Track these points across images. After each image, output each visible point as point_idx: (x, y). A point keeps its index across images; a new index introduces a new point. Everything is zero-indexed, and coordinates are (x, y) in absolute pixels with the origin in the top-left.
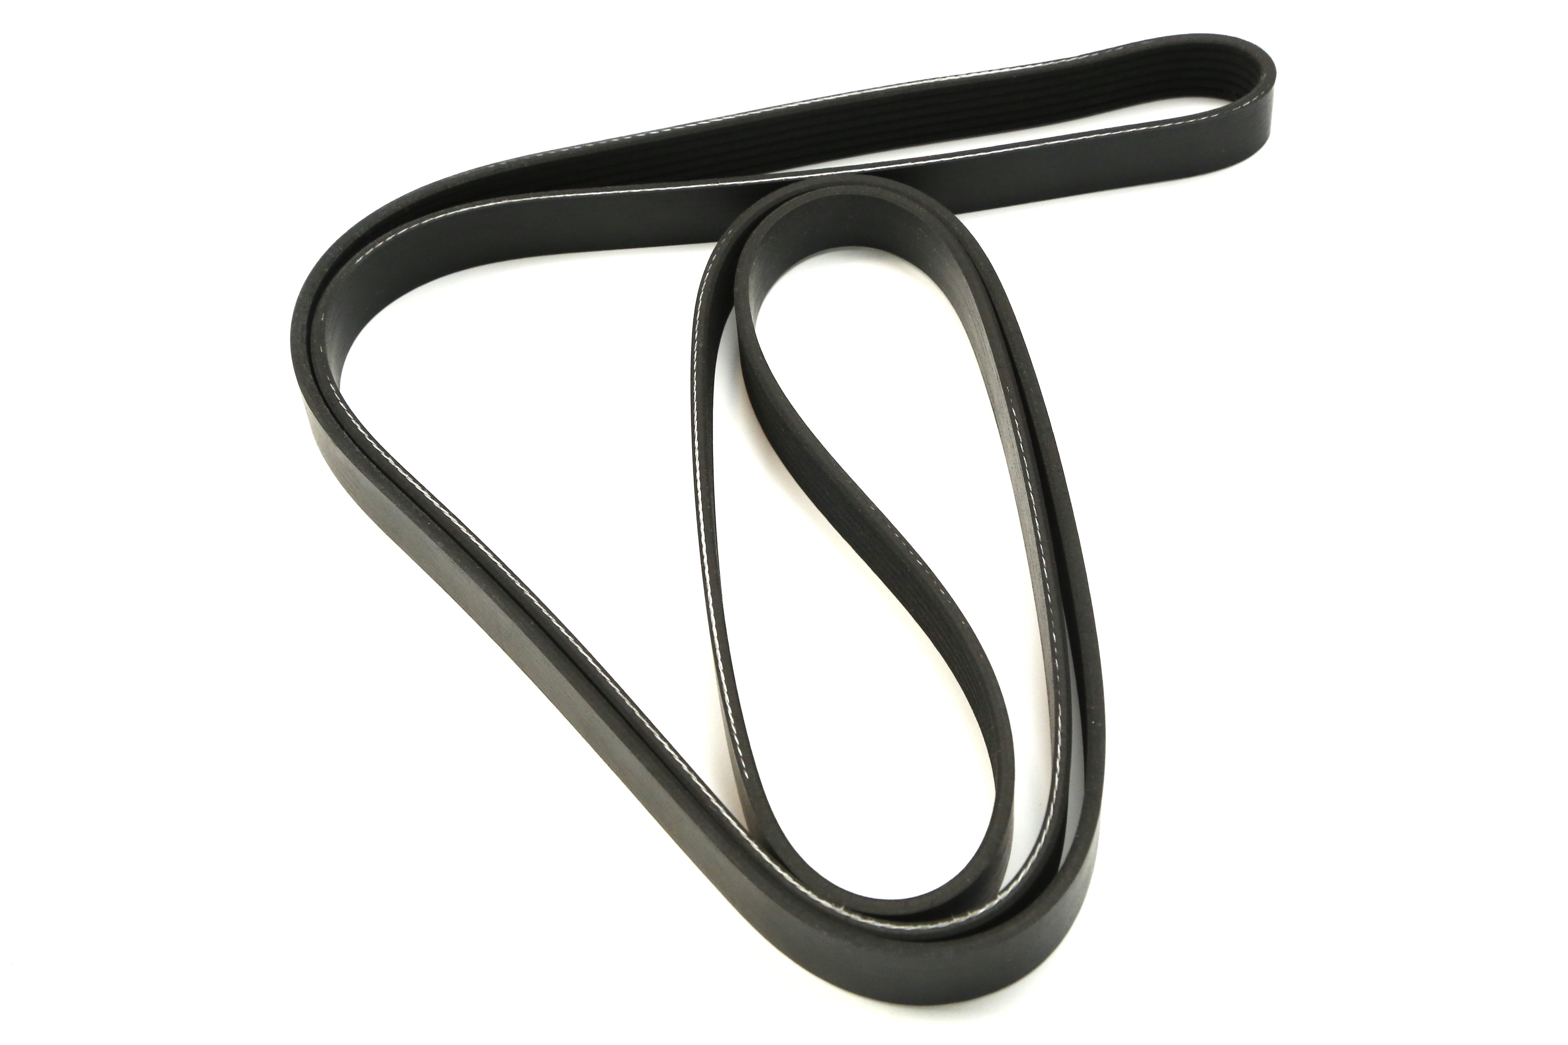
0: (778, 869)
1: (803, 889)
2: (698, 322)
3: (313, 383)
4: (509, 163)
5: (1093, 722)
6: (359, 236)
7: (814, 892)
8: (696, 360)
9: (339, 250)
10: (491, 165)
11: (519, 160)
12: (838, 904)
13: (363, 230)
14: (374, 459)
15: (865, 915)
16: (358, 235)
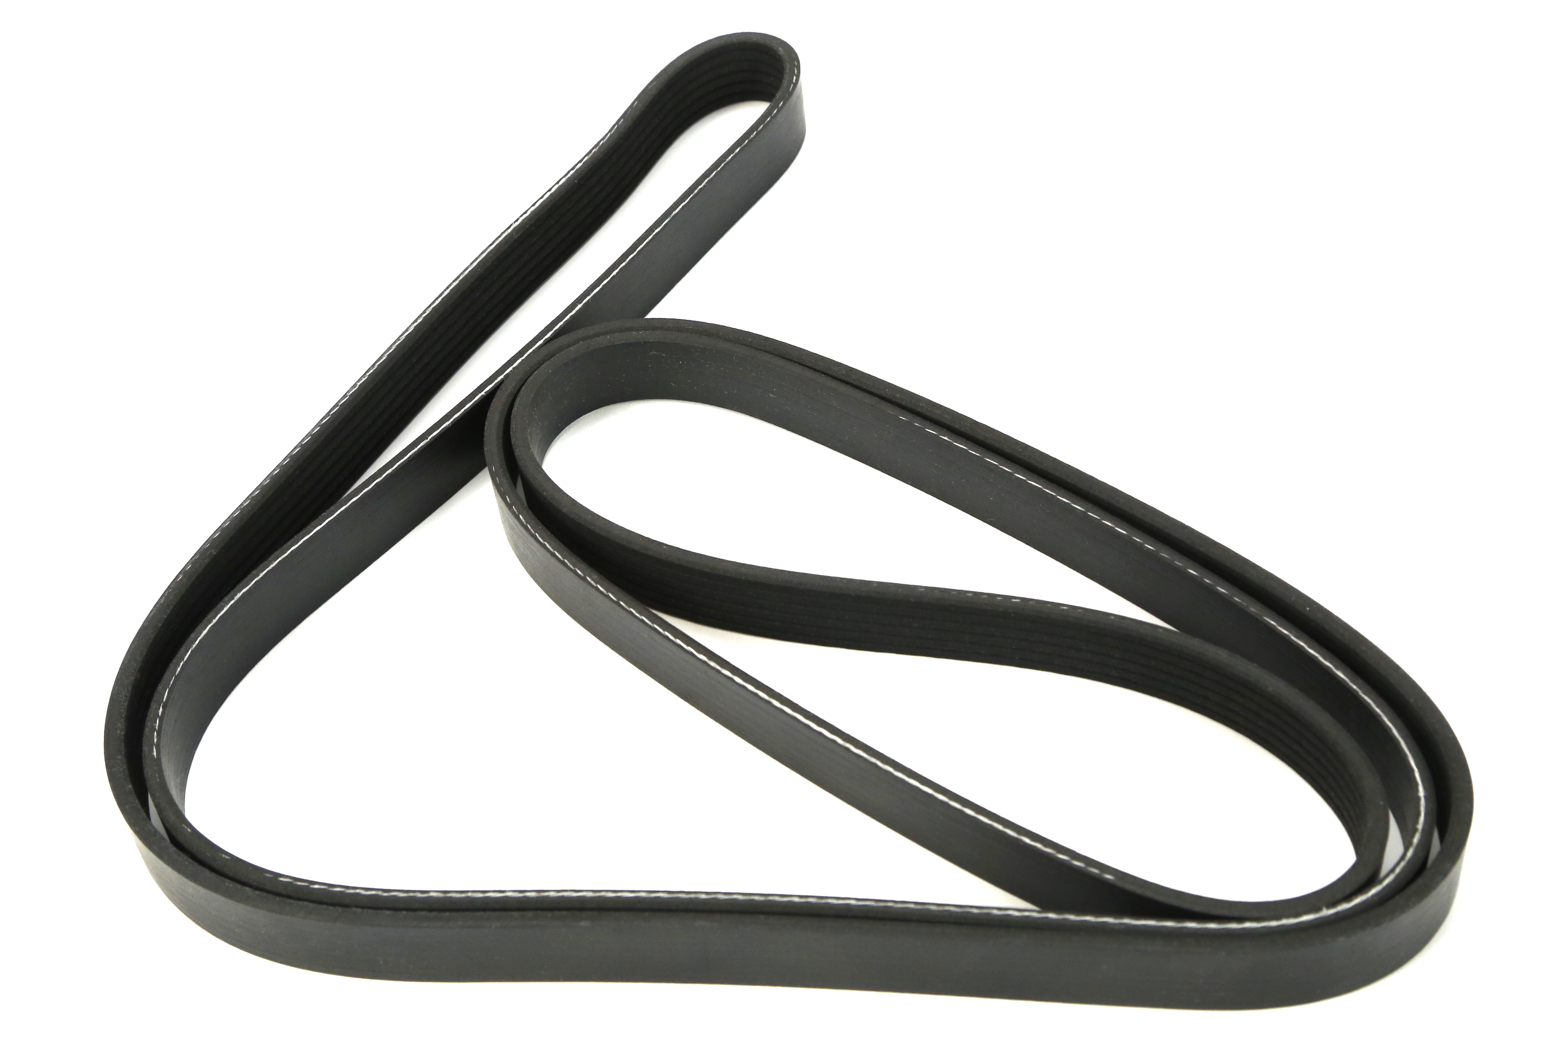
0: (1234, 926)
1: (1274, 923)
2: (566, 561)
3: (257, 892)
4: (194, 561)
5: (1308, 609)
6: (123, 733)
7: (1288, 916)
8: (607, 592)
9: (120, 760)
10: (177, 577)
11: (202, 552)
12: (1317, 909)
13: (121, 725)
14: (416, 906)
15: (1348, 898)
16: (120, 732)
